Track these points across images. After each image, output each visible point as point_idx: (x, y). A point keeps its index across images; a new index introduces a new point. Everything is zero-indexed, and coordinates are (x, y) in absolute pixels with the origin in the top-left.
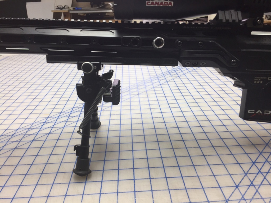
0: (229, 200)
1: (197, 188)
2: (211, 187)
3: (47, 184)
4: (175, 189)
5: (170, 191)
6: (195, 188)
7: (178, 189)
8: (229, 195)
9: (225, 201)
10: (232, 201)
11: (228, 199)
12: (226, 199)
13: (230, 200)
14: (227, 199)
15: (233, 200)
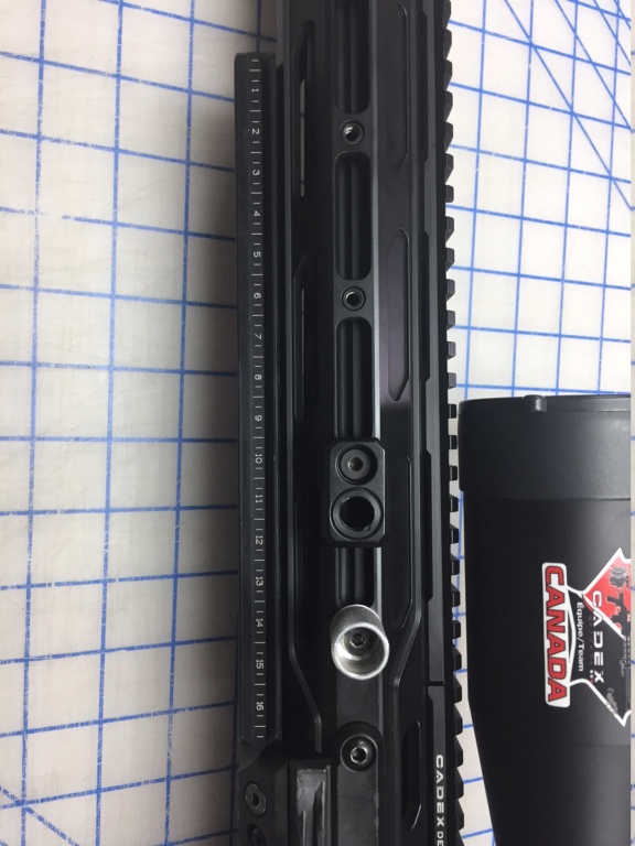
0: (28, 815)
1: (101, 696)
2: (103, 753)
3: (191, 65)
4: (104, 606)
5: (101, 585)
6: (101, 690)
7: (104, 620)
8: (48, 819)
9: (24, 796)
10: (20, 825)
11: (31, 811)
12: (32, 802)
13: (23, 815)
14: (31, 806)
15: (23, 829)
